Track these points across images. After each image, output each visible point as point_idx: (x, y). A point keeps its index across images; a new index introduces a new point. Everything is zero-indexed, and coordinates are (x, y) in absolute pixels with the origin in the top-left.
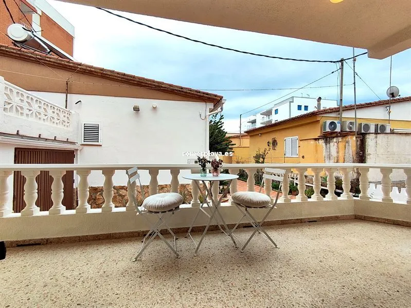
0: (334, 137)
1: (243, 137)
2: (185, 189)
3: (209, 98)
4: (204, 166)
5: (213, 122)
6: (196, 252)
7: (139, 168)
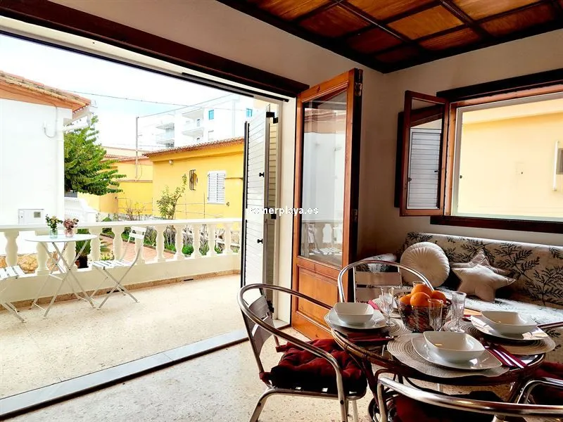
1: (142, 163)
3: (64, 100)
4: (54, 227)
6: (45, 316)
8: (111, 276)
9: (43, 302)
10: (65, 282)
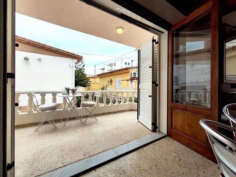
0: (134, 80)
1: (96, 78)
2: (60, 106)
3: (75, 57)
4: (68, 91)
5: (79, 69)
7: (35, 93)
8: (88, 111)
9: (64, 120)
10: (72, 112)
